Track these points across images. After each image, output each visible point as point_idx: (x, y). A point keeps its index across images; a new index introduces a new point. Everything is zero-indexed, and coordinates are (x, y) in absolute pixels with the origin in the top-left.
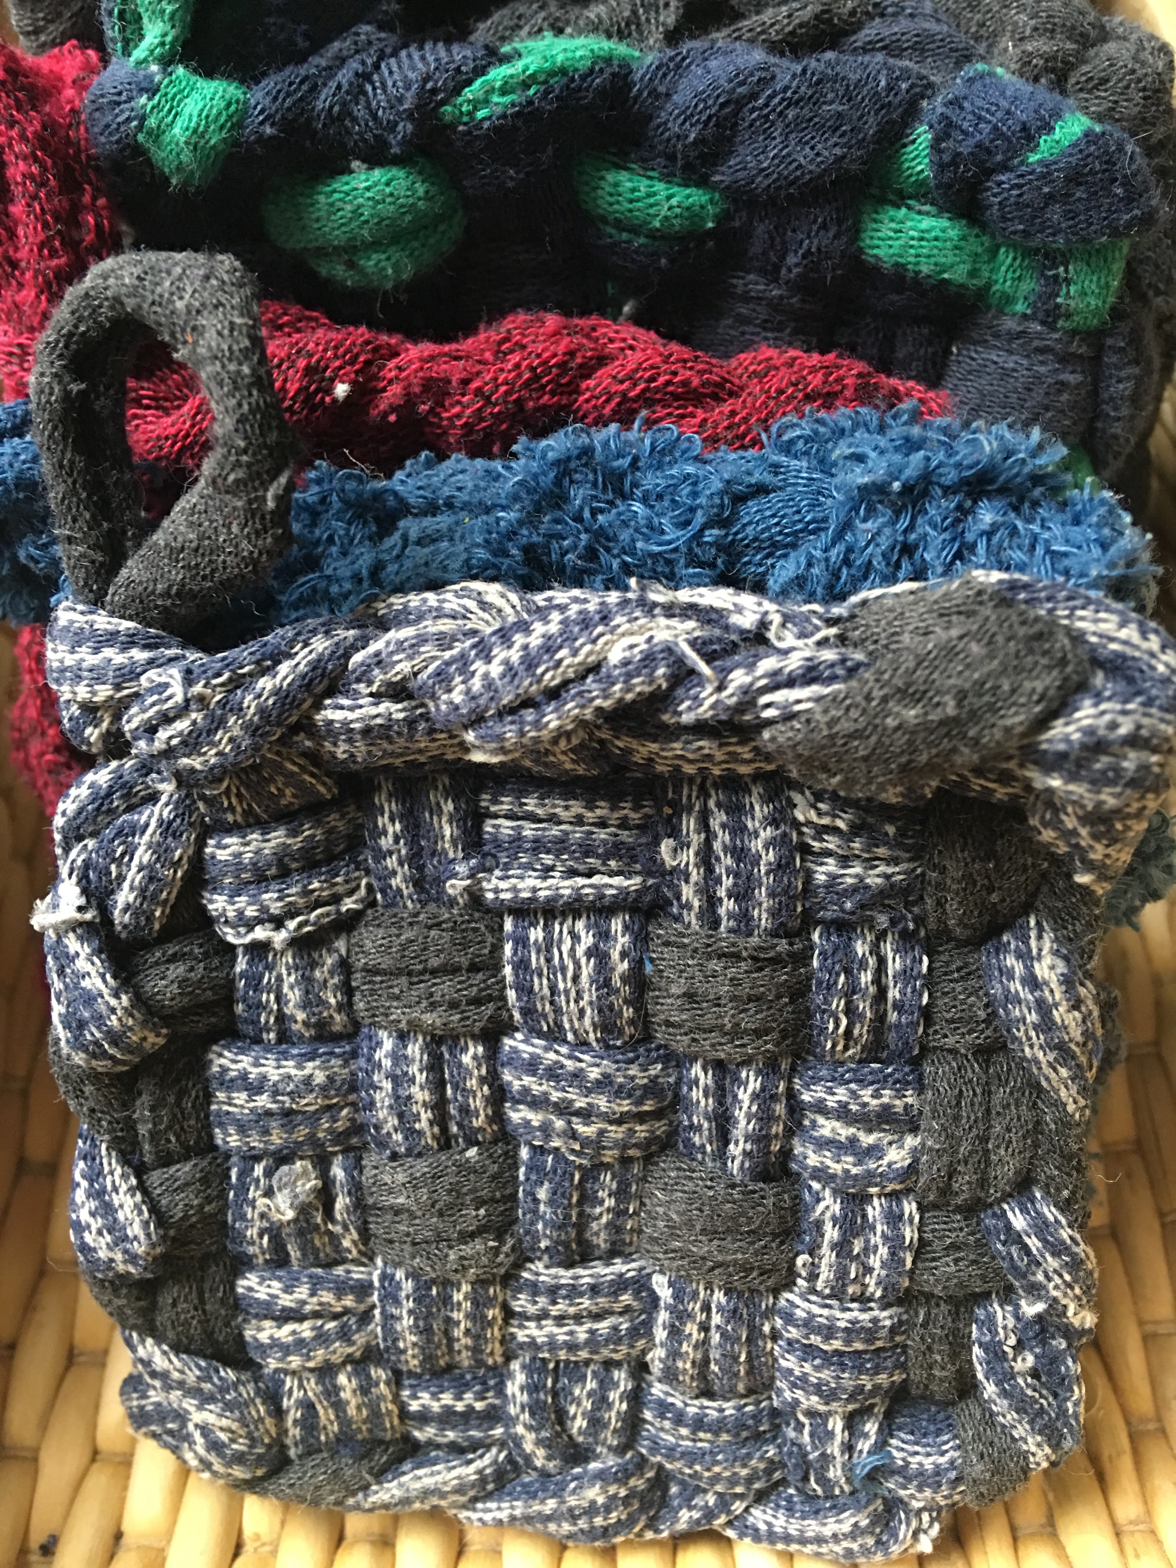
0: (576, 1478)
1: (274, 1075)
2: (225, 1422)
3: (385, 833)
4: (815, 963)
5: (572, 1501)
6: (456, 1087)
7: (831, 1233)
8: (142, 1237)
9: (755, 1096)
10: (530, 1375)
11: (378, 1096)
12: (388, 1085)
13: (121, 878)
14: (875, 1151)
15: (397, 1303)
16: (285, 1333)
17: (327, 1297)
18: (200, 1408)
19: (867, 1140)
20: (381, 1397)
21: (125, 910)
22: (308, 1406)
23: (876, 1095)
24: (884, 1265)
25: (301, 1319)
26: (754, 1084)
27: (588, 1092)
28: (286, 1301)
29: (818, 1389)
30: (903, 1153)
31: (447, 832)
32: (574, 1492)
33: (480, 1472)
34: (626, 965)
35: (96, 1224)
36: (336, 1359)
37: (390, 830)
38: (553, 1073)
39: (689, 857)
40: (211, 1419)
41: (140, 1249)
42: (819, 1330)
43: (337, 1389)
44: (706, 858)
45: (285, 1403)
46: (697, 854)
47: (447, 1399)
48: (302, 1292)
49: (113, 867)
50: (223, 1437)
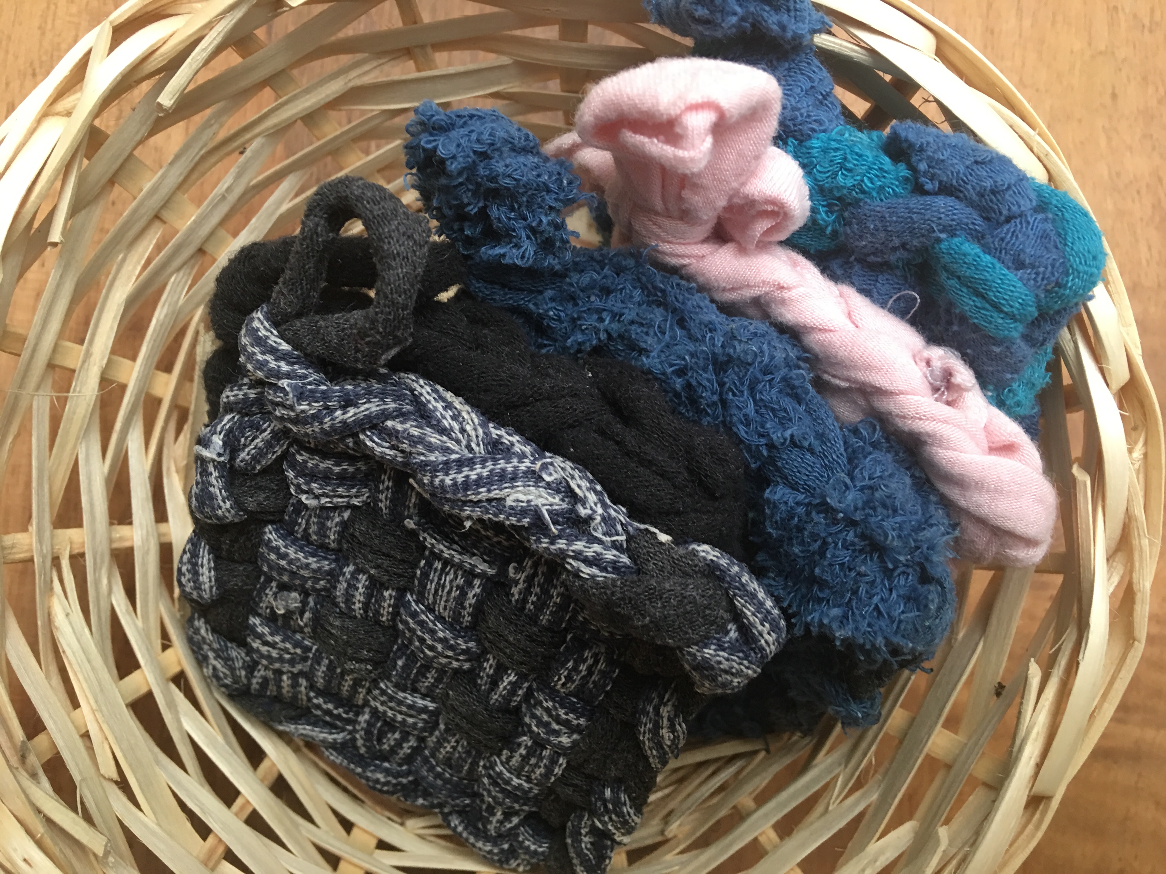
0: (375, 766)
1: (292, 556)
2: (224, 670)
3: (383, 482)
4: (562, 649)
5: (369, 774)
6: (376, 601)
7: (523, 751)
8: (208, 591)
9: (510, 683)
10: (371, 717)
11: (339, 586)
12: (345, 585)
13: (245, 446)
14: (557, 733)
15: (319, 664)
16: (264, 649)
17: (288, 645)
18: (215, 658)
19: (556, 727)
20: (300, 692)
21: (242, 461)
22: (265, 679)
23: (566, 714)
24: (541, 775)
25: (274, 648)
26: (512, 678)
27: (435, 640)
28: (269, 638)
29: (494, 798)
30: (569, 740)
31: (413, 500)
32: (371, 771)
33: (335, 740)
34: (474, 601)
35: (188, 576)
36: (284, 670)
37: (386, 483)
38: (422, 624)
39: (522, 576)
40: (219, 666)
41: (206, 595)
42: (503, 779)
43: (281, 680)
44: (529, 580)
45: (256, 673)
46: (526, 577)
47: (330, 706)
48: (278, 639)
49: (243, 440)
50: (221, 675)
